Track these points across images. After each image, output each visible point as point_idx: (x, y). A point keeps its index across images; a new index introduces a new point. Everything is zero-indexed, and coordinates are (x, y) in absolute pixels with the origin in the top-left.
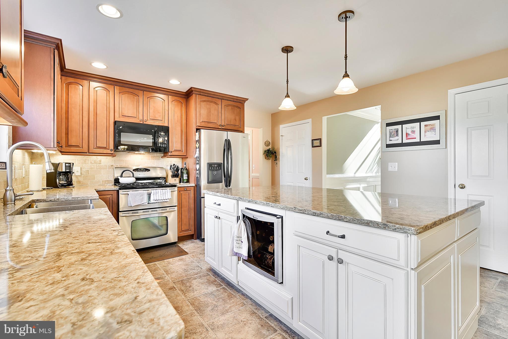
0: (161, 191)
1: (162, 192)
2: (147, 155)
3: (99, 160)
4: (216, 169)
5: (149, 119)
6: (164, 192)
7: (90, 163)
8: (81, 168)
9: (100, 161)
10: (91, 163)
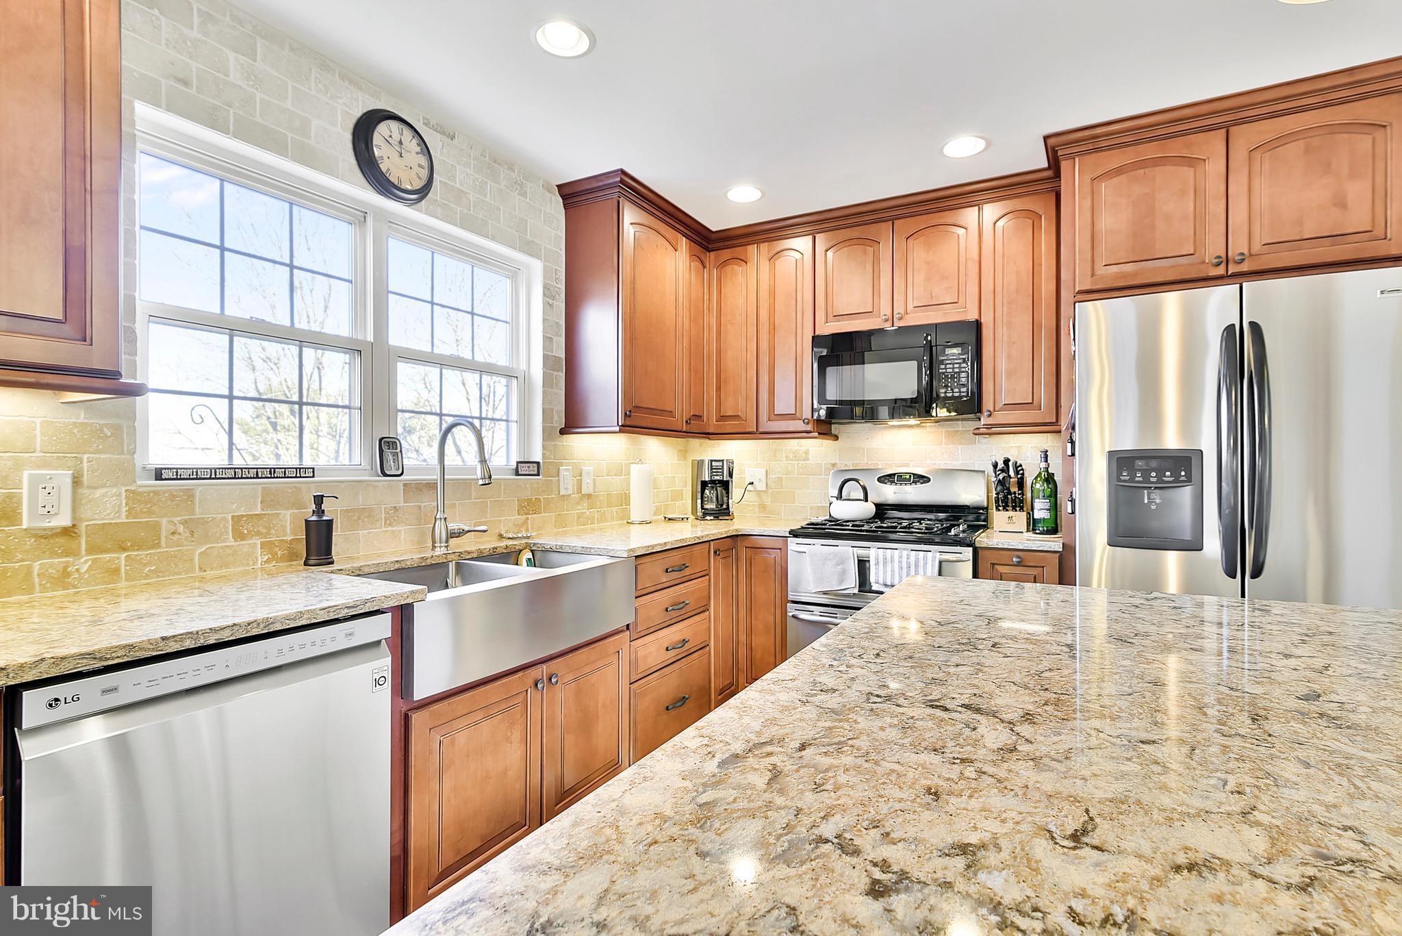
0: (901, 557)
1: (904, 560)
2: (933, 430)
3: (804, 449)
4: (1160, 481)
5: (910, 307)
6: (912, 560)
7: (784, 459)
8: (767, 471)
9: (807, 452)
10: (787, 457)
